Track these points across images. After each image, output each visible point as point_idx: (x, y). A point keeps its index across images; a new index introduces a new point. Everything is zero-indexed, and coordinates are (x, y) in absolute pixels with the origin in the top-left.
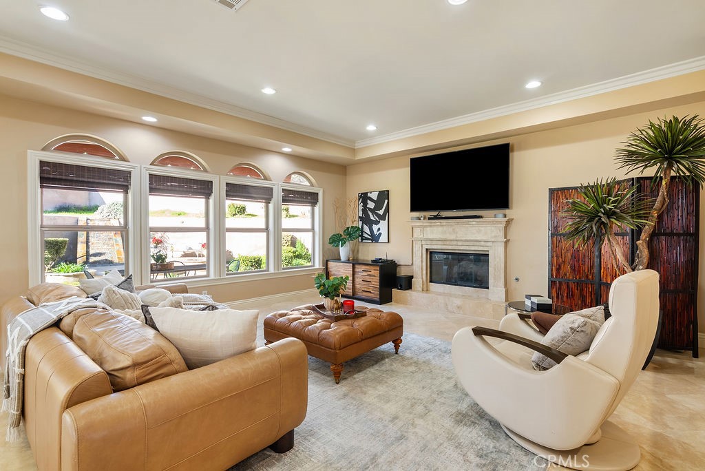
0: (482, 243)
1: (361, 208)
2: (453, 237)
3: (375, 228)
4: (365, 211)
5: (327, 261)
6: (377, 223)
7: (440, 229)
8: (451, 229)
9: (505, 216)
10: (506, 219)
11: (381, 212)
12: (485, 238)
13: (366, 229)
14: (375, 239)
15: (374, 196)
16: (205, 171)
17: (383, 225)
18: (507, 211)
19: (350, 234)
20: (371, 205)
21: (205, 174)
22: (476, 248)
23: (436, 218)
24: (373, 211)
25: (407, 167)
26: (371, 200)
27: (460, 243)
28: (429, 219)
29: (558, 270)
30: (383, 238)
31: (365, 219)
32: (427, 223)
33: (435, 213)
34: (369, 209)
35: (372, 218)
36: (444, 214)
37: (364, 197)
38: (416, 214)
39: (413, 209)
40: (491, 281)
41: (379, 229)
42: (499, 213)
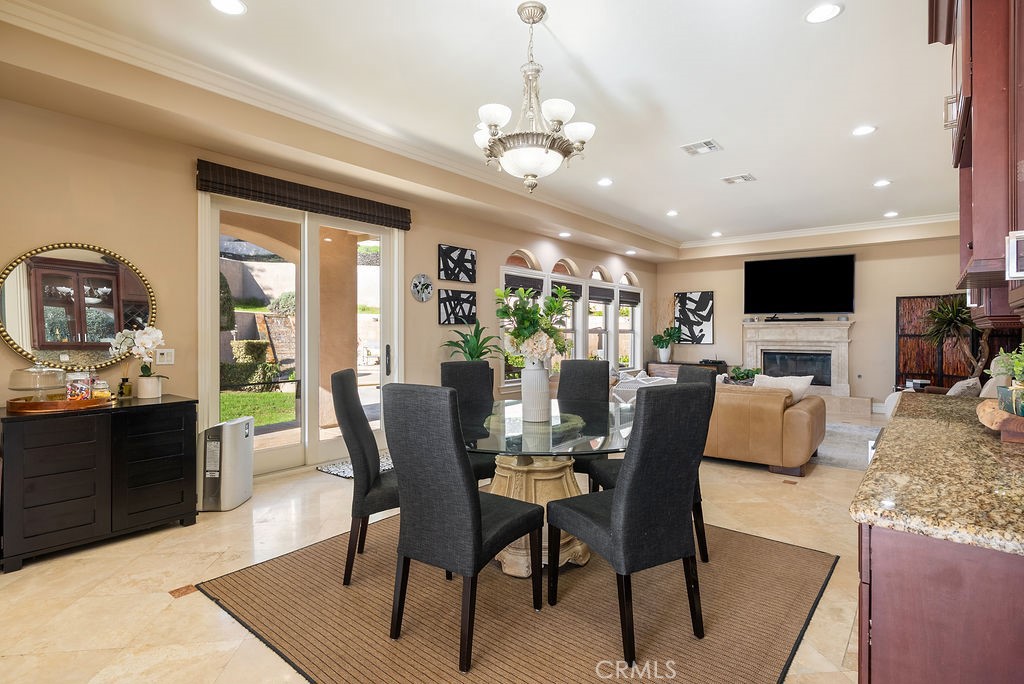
0: (825, 344)
1: (678, 308)
2: (793, 338)
3: (696, 329)
4: (683, 311)
5: (648, 363)
6: (699, 324)
7: (778, 330)
8: (790, 331)
9: (847, 319)
10: (849, 323)
11: (704, 313)
12: (828, 339)
13: (685, 330)
14: (697, 340)
15: (696, 297)
16: (573, 274)
17: (707, 327)
18: (850, 315)
19: (669, 335)
20: (691, 305)
21: (573, 278)
22: (818, 348)
23: (772, 320)
24: (693, 312)
25: (740, 268)
26: (691, 300)
27: (800, 344)
28: (766, 321)
29: (905, 365)
30: (707, 339)
31: (684, 320)
32: (763, 324)
33: (772, 315)
34: (689, 310)
35: (692, 318)
36: (781, 316)
37: (682, 298)
38: (749, 316)
39: (747, 311)
40: (834, 378)
41: (701, 331)
42: (843, 316)
